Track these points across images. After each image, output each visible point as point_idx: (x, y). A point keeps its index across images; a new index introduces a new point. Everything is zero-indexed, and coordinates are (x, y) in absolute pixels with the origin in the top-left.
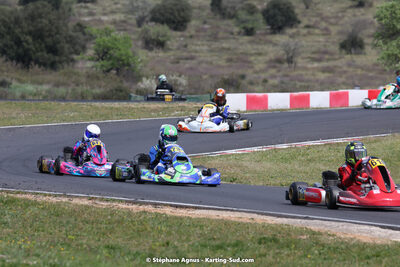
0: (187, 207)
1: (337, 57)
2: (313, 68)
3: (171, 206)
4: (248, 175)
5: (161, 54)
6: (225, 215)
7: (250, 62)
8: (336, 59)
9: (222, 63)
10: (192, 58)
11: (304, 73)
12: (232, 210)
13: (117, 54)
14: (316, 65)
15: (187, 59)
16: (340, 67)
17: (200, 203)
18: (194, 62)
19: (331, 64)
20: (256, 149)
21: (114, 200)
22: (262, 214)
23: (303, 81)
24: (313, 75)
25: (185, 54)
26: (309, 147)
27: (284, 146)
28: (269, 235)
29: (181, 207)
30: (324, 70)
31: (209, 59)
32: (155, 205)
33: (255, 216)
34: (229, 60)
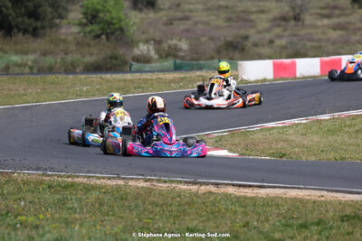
0: (250, 186)
1: (348, 12)
2: (323, 26)
3: (233, 185)
4: (296, 149)
5: (152, 15)
6: (293, 193)
7: (251, 21)
8: (347, 15)
9: (221, 23)
10: (186, 18)
11: (313, 31)
12: (299, 188)
13: (107, 17)
14: (326, 21)
15: (181, 19)
16: (354, 24)
17: (263, 181)
18: (189, 23)
19: (342, 20)
20: (296, 121)
21: (172, 182)
22: (332, 191)
23: (313, 41)
24: (324, 33)
25: (179, 14)
26: (354, 117)
27: (326, 117)
28: (348, 211)
29: (244, 186)
30: (336, 27)
31: (205, 19)
32: (217, 185)
33: (324, 193)
34: (229, 20)
